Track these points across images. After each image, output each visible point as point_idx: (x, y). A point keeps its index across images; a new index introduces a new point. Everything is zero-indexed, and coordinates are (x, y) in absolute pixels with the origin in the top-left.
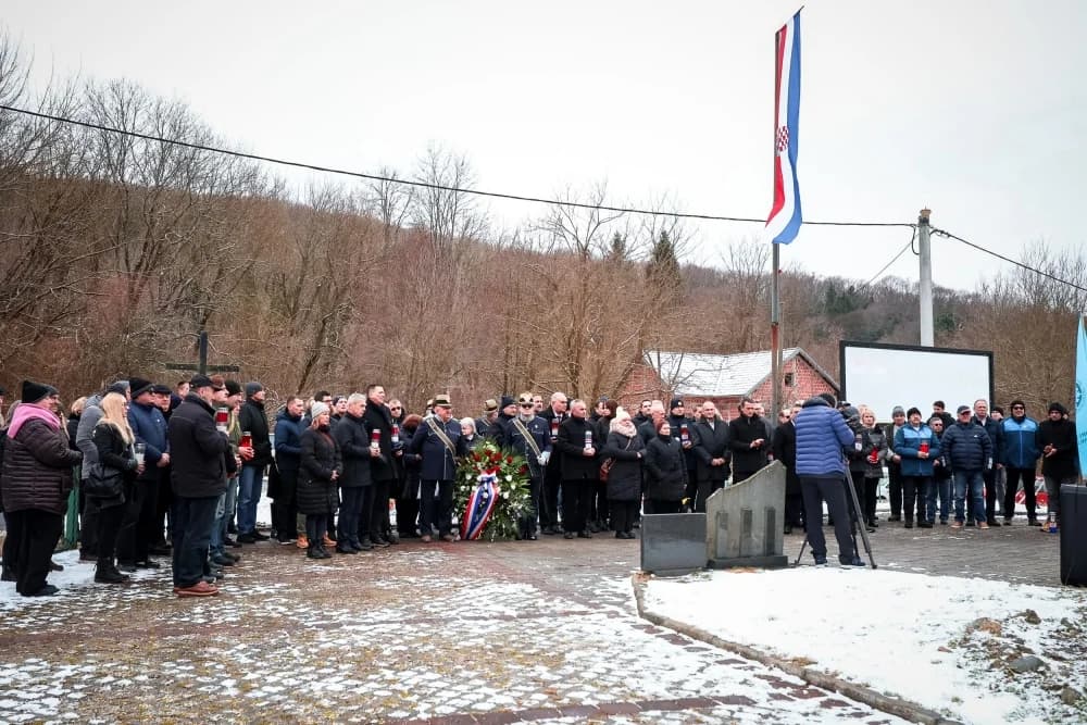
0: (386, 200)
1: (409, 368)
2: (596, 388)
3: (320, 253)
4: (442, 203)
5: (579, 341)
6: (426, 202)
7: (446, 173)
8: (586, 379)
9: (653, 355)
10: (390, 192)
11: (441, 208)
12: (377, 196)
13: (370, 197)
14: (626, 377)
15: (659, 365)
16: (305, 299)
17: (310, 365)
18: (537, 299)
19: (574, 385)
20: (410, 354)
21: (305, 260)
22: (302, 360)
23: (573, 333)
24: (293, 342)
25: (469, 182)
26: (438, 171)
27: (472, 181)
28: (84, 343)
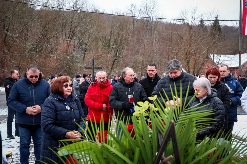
0: (133, 13)
1: (141, 62)
2: (194, 67)
3: (115, 30)
4: (149, 14)
5: (189, 53)
6: (144, 13)
7: (150, 5)
8: (191, 65)
9: (212, 56)
10: (134, 11)
11: (149, 15)
12: (130, 12)
13: (128, 13)
14: (203, 63)
15: (214, 59)
16: (112, 43)
17: (114, 62)
18: (177, 41)
19: (188, 66)
20: (142, 59)
21: (111, 32)
22: (111, 60)
23: (187, 51)
24: (109, 55)
25: (157, 7)
26: (148, 4)
27: (158, 6)
28: (57, 59)
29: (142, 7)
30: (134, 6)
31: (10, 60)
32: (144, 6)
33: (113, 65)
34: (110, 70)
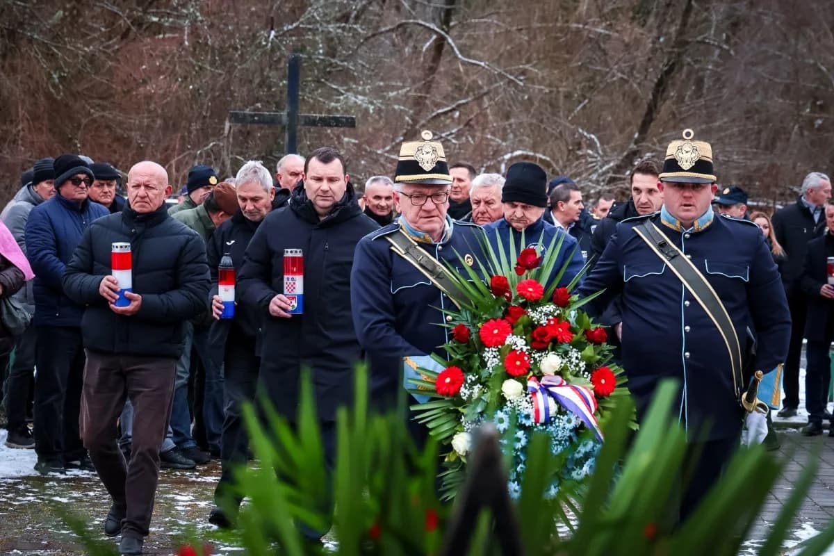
28: (199, 45)
33: (652, 109)
34: (633, 146)
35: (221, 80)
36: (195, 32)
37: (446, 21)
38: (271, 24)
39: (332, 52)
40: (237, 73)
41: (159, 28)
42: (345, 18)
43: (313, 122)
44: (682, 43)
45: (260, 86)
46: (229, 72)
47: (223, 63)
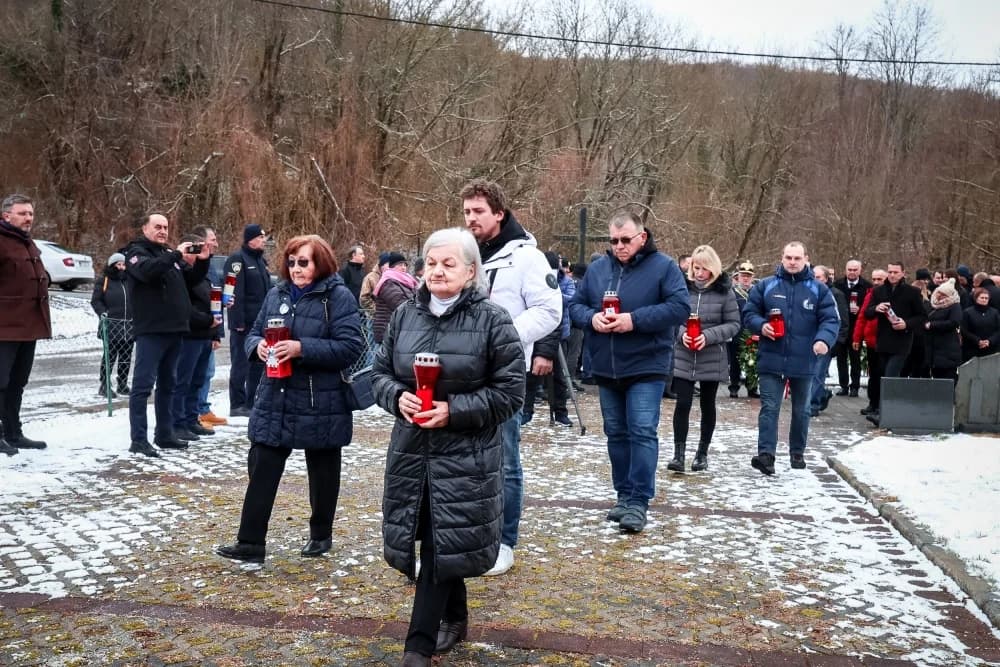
4: (898, 58)
7: (904, 24)
10: (845, 49)
17: (749, 230)
25: (930, 32)
26: (896, 23)
27: (934, 30)
28: (537, 214)
29: (875, 36)
30: (845, 33)
31: (385, 213)
32: (880, 29)
33: (745, 242)
34: (736, 260)
35: (547, 229)
36: (535, 208)
37: (649, 204)
38: (570, 203)
39: (598, 215)
40: (554, 226)
41: (519, 206)
42: (603, 200)
43: (592, 240)
44: (759, 212)
45: (565, 231)
46: (551, 225)
47: (548, 221)
